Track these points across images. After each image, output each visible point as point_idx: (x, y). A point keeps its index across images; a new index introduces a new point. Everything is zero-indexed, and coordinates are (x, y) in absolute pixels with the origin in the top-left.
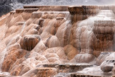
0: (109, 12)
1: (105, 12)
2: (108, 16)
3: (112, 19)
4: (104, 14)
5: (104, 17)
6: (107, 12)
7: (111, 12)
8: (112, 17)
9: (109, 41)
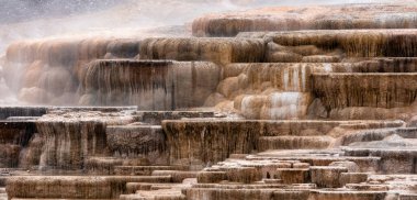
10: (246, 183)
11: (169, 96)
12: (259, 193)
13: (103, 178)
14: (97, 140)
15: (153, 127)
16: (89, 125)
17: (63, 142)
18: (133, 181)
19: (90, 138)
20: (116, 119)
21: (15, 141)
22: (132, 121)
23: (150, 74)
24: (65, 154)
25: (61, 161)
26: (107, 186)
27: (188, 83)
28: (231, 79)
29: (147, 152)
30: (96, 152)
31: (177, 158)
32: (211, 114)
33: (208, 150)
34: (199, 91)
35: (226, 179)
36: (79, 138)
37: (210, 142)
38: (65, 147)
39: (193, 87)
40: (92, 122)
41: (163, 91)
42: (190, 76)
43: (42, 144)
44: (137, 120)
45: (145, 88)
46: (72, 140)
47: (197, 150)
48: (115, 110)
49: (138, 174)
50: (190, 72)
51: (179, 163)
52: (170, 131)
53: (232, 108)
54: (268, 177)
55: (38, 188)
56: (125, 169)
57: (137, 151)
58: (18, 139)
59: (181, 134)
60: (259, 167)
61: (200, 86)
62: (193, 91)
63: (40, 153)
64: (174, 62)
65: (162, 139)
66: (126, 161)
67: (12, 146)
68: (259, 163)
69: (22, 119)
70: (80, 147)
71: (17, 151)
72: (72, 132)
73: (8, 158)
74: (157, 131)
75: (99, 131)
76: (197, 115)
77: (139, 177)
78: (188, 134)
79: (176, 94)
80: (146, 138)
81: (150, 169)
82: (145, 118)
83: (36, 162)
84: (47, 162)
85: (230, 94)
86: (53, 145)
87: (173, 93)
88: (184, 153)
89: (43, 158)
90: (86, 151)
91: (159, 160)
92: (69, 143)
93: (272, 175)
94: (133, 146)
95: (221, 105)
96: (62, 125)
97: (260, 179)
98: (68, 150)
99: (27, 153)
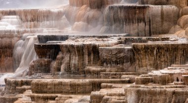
0: (14, 18)
1: (9, 18)
2: (12, 23)
3: (17, 27)
4: (7, 22)
5: (6, 25)
6: (12, 18)
7: (17, 18)
8: (17, 25)
9: (9, 58)
10: (163, 85)
11: (147, 27)
12: (165, 91)
13: (87, 80)
14: (94, 55)
15: (126, 47)
16: (88, 46)
17: (74, 57)
18: (105, 82)
19: (89, 55)
20: (106, 43)
21: (48, 56)
22: (117, 44)
23: (135, 14)
24: (75, 65)
25: (72, 69)
26: (90, 85)
27: (159, 19)
28: (185, 16)
29: (123, 63)
30: (93, 63)
31: (140, 67)
32: (167, 39)
33: (159, 62)
34: (166, 24)
35: (152, 81)
36: (83, 55)
37: (159, 57)
38: (75, 60)
39: (162, 22)
40: (90, 45)
41: (144, 24)
42: (160, 14)
43: (63, 58)
44: (121, 43)
45: (133, 22)
46: (78, 56)
47: (152, 62)
48: (106, 37)
49: (113, 78)
50: (160, 12)
51: (141, 70)
52: (135, 50)
53: (184, 35)
54: (178, 80)
55: (49, 87)
56: (106, 74)
57: (117, 63)
58: (50, 55)
59: (142, 52)
60: (171, 74)
61: (166, 20)
62: (162, 24)
63: (61, 64)
64: (151, 6)
65: (132, 55)
66: (108, 69)
67: (46, 60)
68: (172, 72)
69: (55, 42)
70: (83, 60)
71: (49, 62)
72: (79, 51)
73: (44, 67)
74: (129, 50)
75: (94, 50)
76: (158, 40)
77: (113, 80)
78: (146, 52)
79: (151, 26)
80: (122, 55)
81: (120, 74)
82: (126, 42)
83: (59, 70)
84: (65, 70)
85: (184, 26)
86: (68, 59)
87: (150, 26)
88: (144, 64)
89: (62, 67)
90: (87, 62)
91: (130, 69)
92: (77, 58)
93: (180, 80)
94: (114, 59)
95: (177, 33)
96: (72, 46)
97: (172, 82)
98: (77, 62)
99: (54, 64)
